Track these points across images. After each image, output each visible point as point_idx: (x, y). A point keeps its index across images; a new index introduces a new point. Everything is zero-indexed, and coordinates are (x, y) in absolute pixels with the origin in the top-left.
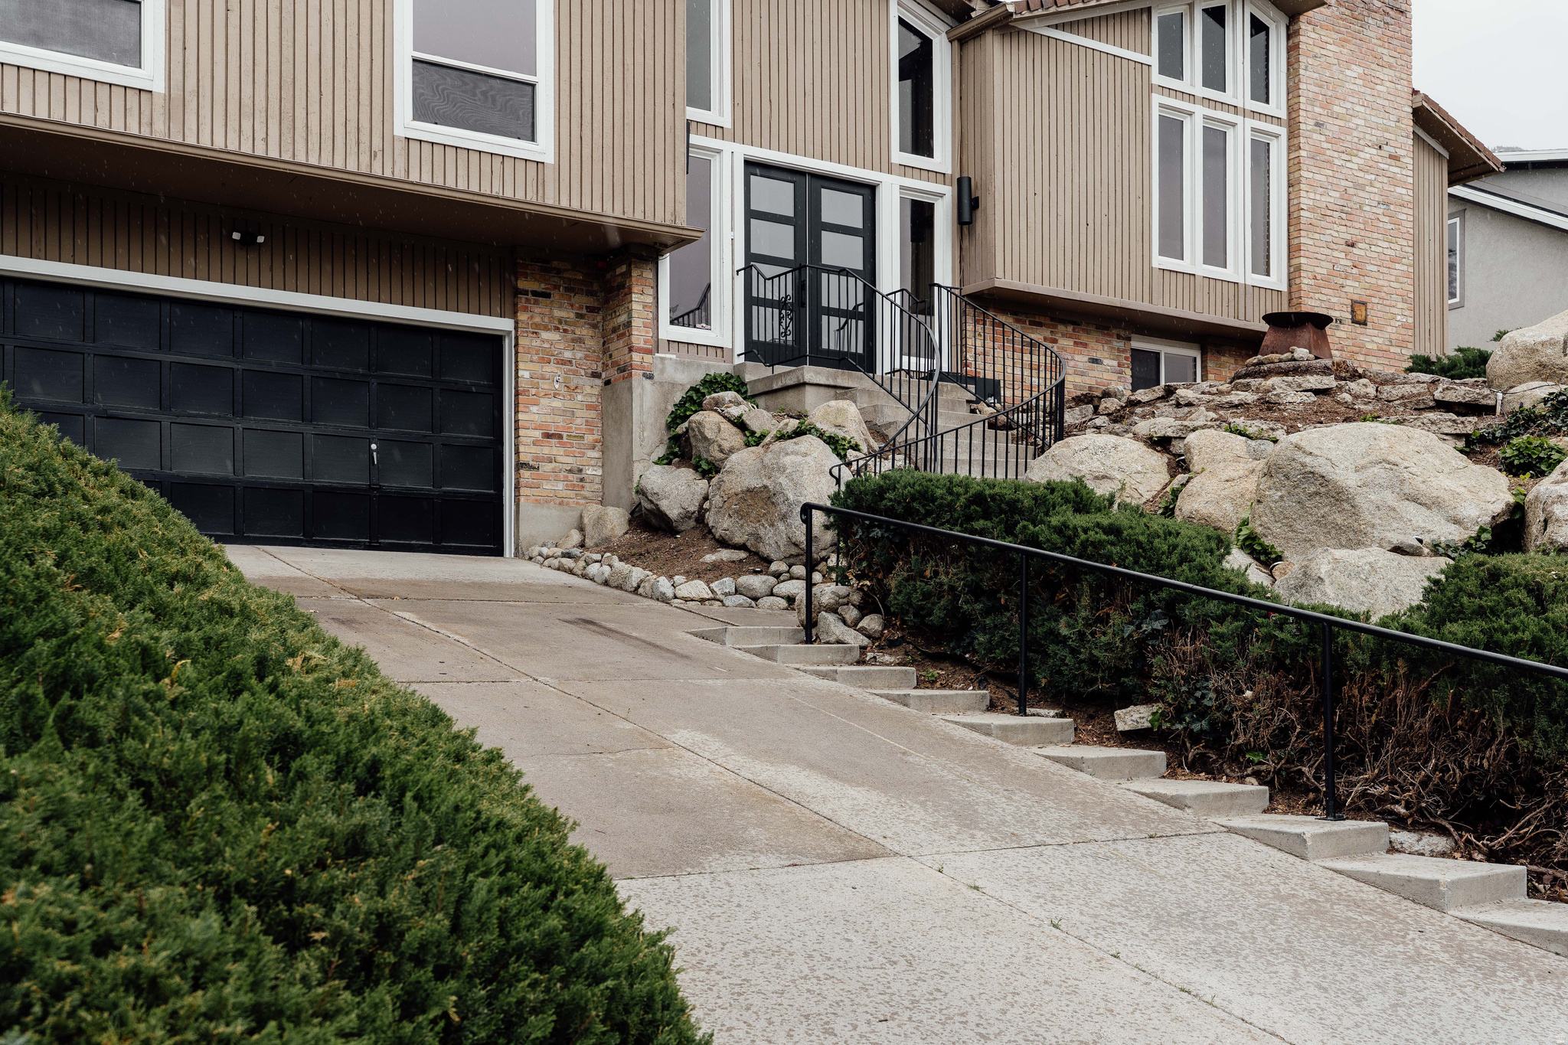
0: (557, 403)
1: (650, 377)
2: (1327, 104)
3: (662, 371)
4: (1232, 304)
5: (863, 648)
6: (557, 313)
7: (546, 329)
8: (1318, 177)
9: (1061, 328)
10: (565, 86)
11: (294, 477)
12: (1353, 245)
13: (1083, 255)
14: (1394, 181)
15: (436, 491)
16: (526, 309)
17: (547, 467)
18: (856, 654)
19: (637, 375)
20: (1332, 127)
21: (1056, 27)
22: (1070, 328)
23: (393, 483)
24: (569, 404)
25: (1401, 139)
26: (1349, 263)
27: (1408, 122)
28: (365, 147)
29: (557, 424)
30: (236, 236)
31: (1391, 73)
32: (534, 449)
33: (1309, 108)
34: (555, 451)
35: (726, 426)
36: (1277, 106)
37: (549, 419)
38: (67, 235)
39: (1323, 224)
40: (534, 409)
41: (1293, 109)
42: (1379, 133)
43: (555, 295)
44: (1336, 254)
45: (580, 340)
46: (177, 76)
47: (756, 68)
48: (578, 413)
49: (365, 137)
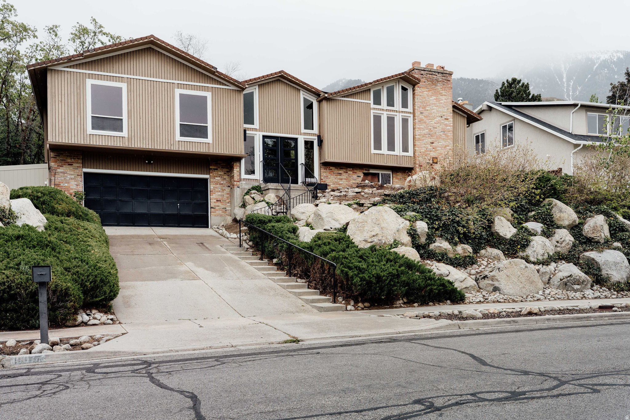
0: (219, 193)
1: (239, 187)
2: (424, 108)
3: (242, 186)
4: (396, 161)
5: (247, 248)
6: (219, 173)
7: (217, 177)
8: (421, 126)
9: (349, 169)
10: (214, 126)
11: (161, 212)
12: (433, 143)
13: (351, 152)
14: (446, 125)
15: (193, 214)
16: (212, 173)
17: (217, 208)
18: (246, 249)
19: (236, 187)
20: (426, 113)
21: (343, 97)
22: (351, 169)
23: (183, 213)
24: (222, 193)
25: (448, 114)
26: (432, 148)
27: (451, 109)
28: (169, 144)
29: (219, 198)
30: (147, 162)
31: (445, 97)
32: (214, 204)
33: (418, 109)
34: (219, 204)
35: (251, 199)
36: (410, 109)
37: (218, 197)
38: (112, 164)
39: (423, 138)
40: (214, 195)
41: (414, 110)
42: (441, 113)
43: (219, 169)
44: (427, 146)
45: (225, 179)
46: (130, 133)
47: (265, 114)
48: (225, 195)
49: (169, 142)
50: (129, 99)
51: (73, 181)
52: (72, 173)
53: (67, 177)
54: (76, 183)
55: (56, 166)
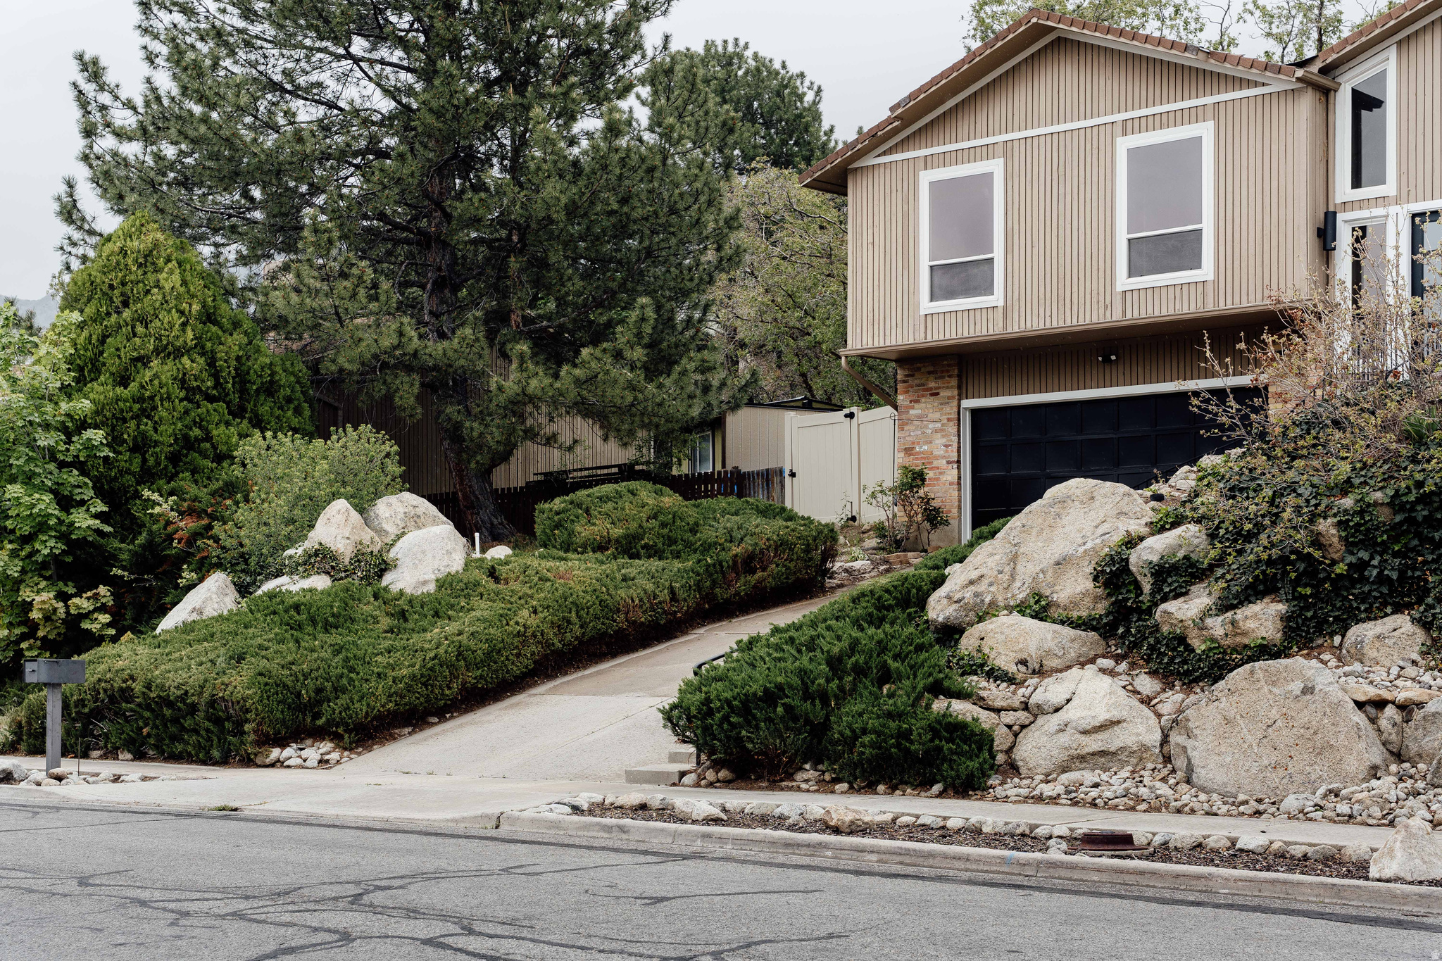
10: (1222, 224)
28: (1101, 304)
30: (1100, 358)
46: (1009, 293)
47: (1420, 138)
49: (1101, 299)
50: (1010, 199)
51: (939, 435)
52: (937, 416)
53: (927, 427)
54: (944, 441)
55: (907, 403)
